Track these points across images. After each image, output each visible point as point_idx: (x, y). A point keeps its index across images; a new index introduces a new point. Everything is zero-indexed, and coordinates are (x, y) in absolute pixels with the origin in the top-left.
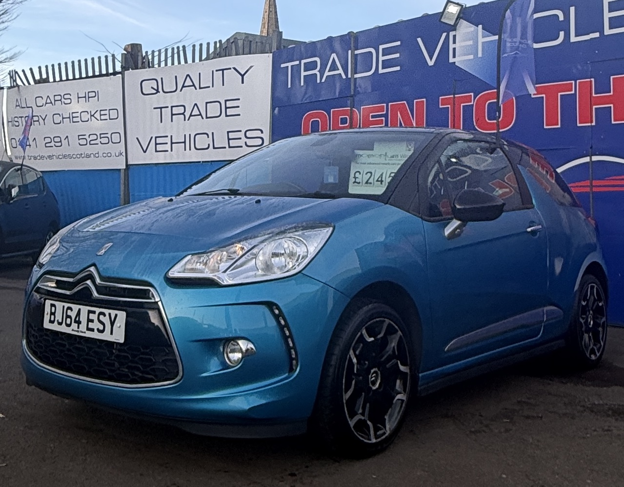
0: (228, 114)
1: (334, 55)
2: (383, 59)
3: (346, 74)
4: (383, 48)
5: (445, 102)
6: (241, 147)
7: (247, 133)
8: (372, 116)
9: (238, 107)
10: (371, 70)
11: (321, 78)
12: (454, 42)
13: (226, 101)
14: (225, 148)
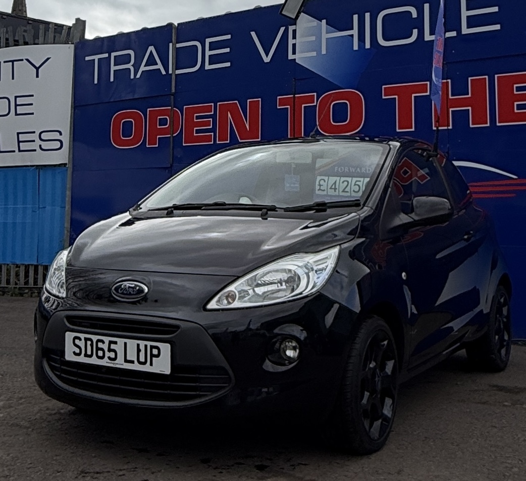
0: (18, 112)
1: (151, 48)
2: (210, 54)
3: (167, 69)
4: (211, 41)
5: (282, 102)
6: (35, 150)
7: (42, 134)
8: (196, 116)
9: (32, 104)
10: (194, 67)
11: (135, 74)
12: (294, 37)
13: (16, 97)
14: (14, 151)
